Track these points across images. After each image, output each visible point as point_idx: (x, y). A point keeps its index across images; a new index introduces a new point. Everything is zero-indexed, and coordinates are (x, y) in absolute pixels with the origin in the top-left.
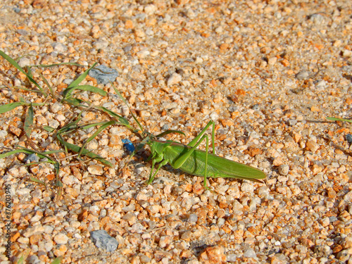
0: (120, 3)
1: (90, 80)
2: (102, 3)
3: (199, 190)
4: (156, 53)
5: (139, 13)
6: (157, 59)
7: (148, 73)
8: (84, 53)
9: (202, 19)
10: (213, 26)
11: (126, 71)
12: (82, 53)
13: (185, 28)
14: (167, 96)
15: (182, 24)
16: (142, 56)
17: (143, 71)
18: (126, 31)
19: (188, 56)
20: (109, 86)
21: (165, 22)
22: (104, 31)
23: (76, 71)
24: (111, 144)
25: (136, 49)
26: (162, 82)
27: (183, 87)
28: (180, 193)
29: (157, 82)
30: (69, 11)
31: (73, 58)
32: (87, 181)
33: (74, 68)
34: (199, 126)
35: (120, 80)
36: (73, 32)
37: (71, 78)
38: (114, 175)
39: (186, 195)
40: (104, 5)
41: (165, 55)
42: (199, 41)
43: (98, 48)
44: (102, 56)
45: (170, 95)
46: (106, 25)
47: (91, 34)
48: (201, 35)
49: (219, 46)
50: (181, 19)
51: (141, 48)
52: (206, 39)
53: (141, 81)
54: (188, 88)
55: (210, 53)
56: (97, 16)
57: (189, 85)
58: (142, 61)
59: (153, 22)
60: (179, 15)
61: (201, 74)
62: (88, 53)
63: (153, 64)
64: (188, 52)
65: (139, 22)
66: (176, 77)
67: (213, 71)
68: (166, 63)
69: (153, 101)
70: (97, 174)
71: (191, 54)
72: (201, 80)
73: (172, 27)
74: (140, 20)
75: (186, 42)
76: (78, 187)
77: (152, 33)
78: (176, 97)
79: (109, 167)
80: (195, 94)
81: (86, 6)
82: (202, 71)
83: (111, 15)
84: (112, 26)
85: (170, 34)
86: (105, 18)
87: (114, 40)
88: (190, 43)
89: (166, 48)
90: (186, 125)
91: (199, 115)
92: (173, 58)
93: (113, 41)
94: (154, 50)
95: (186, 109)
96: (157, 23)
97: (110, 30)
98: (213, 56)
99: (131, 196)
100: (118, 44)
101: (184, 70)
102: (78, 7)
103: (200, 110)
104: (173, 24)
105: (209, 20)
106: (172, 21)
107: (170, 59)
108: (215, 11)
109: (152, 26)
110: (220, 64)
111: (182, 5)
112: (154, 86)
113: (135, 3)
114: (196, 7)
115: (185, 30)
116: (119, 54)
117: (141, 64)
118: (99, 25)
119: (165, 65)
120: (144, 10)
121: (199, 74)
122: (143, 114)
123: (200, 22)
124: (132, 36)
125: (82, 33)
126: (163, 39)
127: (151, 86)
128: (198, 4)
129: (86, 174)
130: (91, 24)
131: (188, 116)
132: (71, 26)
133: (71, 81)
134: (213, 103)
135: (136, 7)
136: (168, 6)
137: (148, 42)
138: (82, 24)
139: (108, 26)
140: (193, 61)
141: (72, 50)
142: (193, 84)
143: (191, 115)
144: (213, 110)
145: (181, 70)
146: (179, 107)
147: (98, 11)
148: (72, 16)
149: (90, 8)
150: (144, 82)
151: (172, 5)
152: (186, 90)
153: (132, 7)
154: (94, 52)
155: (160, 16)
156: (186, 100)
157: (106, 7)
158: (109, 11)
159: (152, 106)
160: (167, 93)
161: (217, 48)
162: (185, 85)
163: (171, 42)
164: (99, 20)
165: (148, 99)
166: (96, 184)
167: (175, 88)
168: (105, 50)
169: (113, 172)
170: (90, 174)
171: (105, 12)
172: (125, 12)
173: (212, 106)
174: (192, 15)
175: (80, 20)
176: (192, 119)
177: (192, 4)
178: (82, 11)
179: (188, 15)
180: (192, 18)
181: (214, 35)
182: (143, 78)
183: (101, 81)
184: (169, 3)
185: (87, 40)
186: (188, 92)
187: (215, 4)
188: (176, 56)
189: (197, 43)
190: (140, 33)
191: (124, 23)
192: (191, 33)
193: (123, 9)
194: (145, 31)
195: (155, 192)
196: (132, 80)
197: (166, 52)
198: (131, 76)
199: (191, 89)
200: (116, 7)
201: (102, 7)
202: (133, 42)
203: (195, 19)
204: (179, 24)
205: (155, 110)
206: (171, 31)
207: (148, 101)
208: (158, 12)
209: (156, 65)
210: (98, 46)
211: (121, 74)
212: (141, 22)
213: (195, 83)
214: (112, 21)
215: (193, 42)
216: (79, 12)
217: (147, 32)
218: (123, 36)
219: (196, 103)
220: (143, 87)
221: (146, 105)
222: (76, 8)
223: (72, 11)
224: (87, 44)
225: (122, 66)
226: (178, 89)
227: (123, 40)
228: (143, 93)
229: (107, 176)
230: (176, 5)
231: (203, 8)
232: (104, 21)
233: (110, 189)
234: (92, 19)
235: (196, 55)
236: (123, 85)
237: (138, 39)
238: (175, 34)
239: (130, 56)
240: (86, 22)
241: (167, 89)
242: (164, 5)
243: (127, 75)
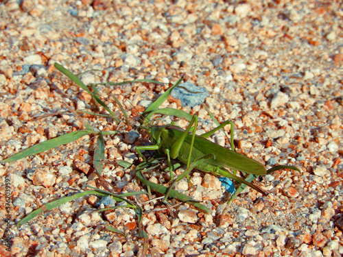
0: (203, 3)
1: (173, 102)
2: (181, 2)
3: (321, 241)
4: (253, 67)
5: (228, 15)
6: (255, 74)
7: (246, 93)
8: (163, 67)
9: (308, 22)
10: (323, 31)
11: (217, 90)
12: (159, 67)
13: (288, 33)
14: (271, 121)
15: (283, 28)
16: (237, 71)
17: (238, 90)
18: (213, 38)
19: (294, 70)
20: (197, 109)
21: (262, 27)
22: (186, 38)
23: (154, 90)
24: (206, 183)
25: (229, 61)
26: (264, 104)
27: (291, 110)
28: (297, 245)
29: (258, 104)
30: (140, 13)
31: (149, 73)
32: (178, 230)
33: (152, 87)
34: (315, 160)
35: (211, 102)
36: (147, 40)
37: (148, 99)
38: (212, 223)
39: (304, 248)
40: (183, 6)
41: (265, 69)
42: (307, 51)
43: (180, 60)
44: (185, 70)
45: (275, 120)
46: (187, 31)
47: (169, 43)
48: (309, 43)
49: (333, 57)
50: (282, 23)
51: (235, 60)
52: (315, 48)
53: (237, 103)
54: (296, 111)
55: (322, 66)
56: (175, 20)
57: (299, 107)
58: (236, 77)
59: (246, 26)
60: (279, 18)
61: (312, 93)
62: (167, 67)
63: (251, 81)
64: (294, 65)
65: (228, 26)
66: (281, 97)
67: (327, 89)
68: (267, 79)
69: (253, 129)
70: (190, 221)
71: (298, 67)
72: (312, 101)
73: (271, 33)
74: (231, 24)
75: (291, 53)
76: (167, 238)
77: (246, 40)
78: (283, 123)
79: (205, 212)
80: (306, 118)
81: (160, 6)
82: (313, 90)
83: (192, 18)
84: (195, 32)
85: (269, 42)
86: (186, 22)
87: (199, 50)
88: (296, 53)
89: (265, 60)
90: (299, 158)
91: (313, 146)
92: (275, 73)
93: (197, 52)
94: (250, 62)
95: (297, 138)
96: (252, 29)
97: (193, 36)
98: (325, 69)
99: (235, 250)
100: (204, 55)
101: (290, 87)
102: (151, 7)
103: (315, 140)
104: (273, 29)
105: (317, 23)
106: (271, 26)
107: (272, 74)
108: (325, 12)
109: (246, 32)
110: (335, 80)
111: (281, 4)
112: (254, 108)
113: (222, 2)
114: (300, 7)
115: (289, 37)
116: (206, 68)
117: (236, 81)
118: (179, 31)
119: (266, 82)
120: (234, 12)
121: (309, 93)
122: (243, 144)
123: (306, 26)
124: (222, 45)
125: (158, 41)
126: (261, 48)
127: (251, 109)
128: (302, 4)
129: (176, 222)
130: (169, 29)
131: (300, 147)
132: (144, 33)
133: (149, 102)
134: (330, 131)
135: (224, 7)
136: (264, 6)
137: (242, 52)
138: (157, 30)
139: (190, 31)
140: (300, 76)
141: (147, 63)
142: (303, 106)
143: (304, 146)
144: (330, 139)
145: (288, 88)
146: (288, 135)
147: (176, 13)
148: (144, 19)
149: (166, 9)
150: (241, 103)
151: (270, 5)
152: (295, 114)
153: (220, 8)
154: (175, 65)
155: (255, 19)
156: (296, 126)
157: (186, 7)
158: (190, 12)
159: (253, 134)
160: (271, 118)
161: (330, 60)
162: (294, 107)
163: (272, 52)
164: (178, 25)
165: (248, 125)
166: (189, 235)
167: (281, 111)
168: (188, 63)
169: (209, 218)
170: (181, 222)
171: (185, 14)
172: (210, 13)
173: (330, 134)
174: (297, 17)
175: (155, 24)
176: (305, 150)
177: (294, 3)
178: (156, 12)
179: (291, 18)
180: (296, 22)
181: (325, 43)
182: (239, 98)
183: (187, 102)
184: (265, 3)
185: (165, 50)
186: (298, 117)
187: (324, 4)
188: (279, 70)
189: (304, 53)
190: (232, 41)
191: (211, 28)
192: (297, 41)
193: (207, 10)
194: (237, 38)
195: (266, 244)
196: (226, 101)
197: (266, 65)
198: (224, 96)
199: (301, 113)
200: (199, 7)
201: (180, 8)
202: (224, 52)
203: (300, 22)
204: (279, 29)
205: (257, 140)
206: (270, 38)
207: (248, 128)
208: (252, 14)
209: (254, 81)
210: (180, 57)
211: (211, 93)
212: (232, 27)
213: (306, 105)
214: (194, 26)
215: (300, 51)
216: (153, 14)
217: (240, 40)
218: (210, 44)
219: (309, 131)
220: (240, 110)
221: (245, 133)
222: (149, 9)
223: (143, 13)
224: (165, 55)
225: (212, 83)
226: (285, 112)
227: (210, 50)
228: (241, 118)
229: (203, 224)
230: (275, 5)
231: (309, 8)
232: (184, 25)
233: (207, 241)
234: (169, 23)
235: (304, 69)
236: (215, 108)
237: (230, 48)
238: (276, 42)
239: (223, 70)
240: (163, 27)
241: (271, 113)
242: (259, 4)
243: (219, 95)
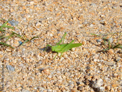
0: (21, 1)
1: (8, 24)
2: (14, 1)
3: (43, 55)
4: (33, 17)
5: (27, 4)
6: (33, 18)
7: (29, 23)
8: (7, 16)
9: (51, 6)
10: (54, 8)
11: (21, 22)
12: (6, 16)
13: (44, 9)
14: (35, 29)
15: (43, 8)
16: (28, 17)
17: (27, 22)
18: (22, 10)
19: (44, 18)
20: (15, 26)
21: (37, 7)
22: (14, 10)
23: (4, 22)
24: (15, 42)
25: (26, 15)
26: (34, 25)
27: (41, 26)
28: (36, 55)
29: (32, 25)
30: (2, 4)
31: (3, 18)
32: (6, 53)
33: (3, 21)
34: (46, 38)
35: (19, 25)
36: (3, 10)
37: (2, 24)
38: (15, 51)
39: (38, 56)
40: (15, 2)
41: (36, 17)
42: (49, 13)
43: (12, 15)
44: (13, 17)
45: (36, 29)
46: (15, 8)
47: (10, 11)
48: (50, 11)
49: (56, 14)
50: (43, 6)
51: (27, 15)
52: (52, 12)
53: (26, 25)
54: (43, 27)
55: (52, 17)
57: (43, 26)
58: (27, 19)
60: (42, 5)
61: (48, 23)
62: (8, 17)
63: (31, 20)
64: (44, 16)
65: (27, 7)
66: (39, 23)
67: (53, 22)
68: (36, 19)
69: (30, 31)
70: (9, 51)
71: (45, 17)
72: (48, 25)
73: (39, 9)
74: (28, 6)
75: (44, 13)
76: (3, 54)
77: (32, 10)
78: (38, 29)
79: (14, 49)
80: (45, 29)
81: (8, 2)
82: (48, 22)
83: (17, 5)
84: (17, 8)
85: (38, 11)
86: (15, 6)
87: (18, 13)
88: (46, 14)
89: (36, 15)
90: (41, 37)
91: (46, 35)
92: (38, 18)
93: (17, 13)
94: (32, 15)
95: (42, 33)
96: (34, 7)
97: (17, 10)
98: (53, 17)
99: (20, 56)
100: (19, 14)
101: (42, 21)
102: (5, 2)
103: (46, 33)
104: (40, 8)
105: (53, 6)
106: (40, 7)
107: (38, 19)
108: (56, 3)
109: (32, 8)
110: (56, 20)
111: (44, 1)
112: (31, 26)
113: (26, 1)
114: (49, 2)
115: (44, 10)
116: (19, 17)
117: (27, 20)
118: (13, 8)
119: (35, 20)
120: (29, 3)
121: (47, 23)
122: (26, 34)
123: (50, 7)
124: (25, 11)
125: (6, 11)
126: (35, 12)
127: (30, 26)
128: (50, 1)
129: (6, 51)
130: (10, 8)
131: (42, 35)
132: (3, 8)
133: (2, 25)
134: (51, 31)
135: (26, 2)
136: (38, 2)
137: (30, 13)
138: (7, 8)
139: (16, 8)
140: (46, 19)
141: (3, 16)
142: (45, 26)
144: (51, 33)
145: (41, 21)
146: (39, 33)
147: (13, 4)
148: (3, 5)
149: (10, 3)
150: (28, 25)
151: (40, 2)
152: (42, 27)
153: (25, 2)
154: (10, 16)
155: (35, 5)
156: (42, 30)
157: (16, 2)
158: (17, 3)
159: (30, 32)
160: (35, 28)
161: (55, 15)
162: (42, 26)
163: (39, 13)
164: (13, 6)
165: (29, 30)
166: (9, 54)
167: (38, 27)
168: (14, 16)
169: (15, 50)
171: (15, 4)
172: (22, 4)
173: (51, 32)
174: (47, 5)
175: (6, 7)
176: (43, 36)
177: (47, 1)
178: (7, 4)
179: (45, 5)
180: (47, 6)
181: (55, 11)
182: (27, 24)
183: (12, 25)
184: (39, 1)
185: (8, 13)
186: (43, 28)
187: (56, 1)
188: (40, 18)
189: (48, 13)
191: (22, 7)
192: (46, 10)
193: (22, 3)
194: (29, 10)
195: (28, 55)
196: (23, 25)
197: (36, 16)
198: (23, 23)
199: (44, 27)
200: (19, 2)
201: (14, 2)
202: (25, 13)
203: (48, 6)
204: (42, 8)
205: (31, 33)
206: (39, 10)
207: (28, 31)
208: (35, 4)
209: (32, 20)
211: (19, 23)
212: (28, 7)
214: (17, 7)
215: (47, 13)
216: (6, 4)
217: (30, 10)
218: (21, 11)
219: (45, 31)
220: (27, 27)
221: (27, 32)
222: (5, 3)
223: (3, 4)
224: (8, 14)
225: (20, 20)
226: (39, 27)
227: (21, 13)
228: (27, 29)
229: (13, 51)
230: (42, 1)
231: (52, 2)
232: (14, 7)
233: (13, 55)
234: (10, 6)
235: (47, 17)
236: (20, 26)
237: (27, 12)
238: (40, 11)
239: (23, 17)
241: (35, 27)
243: (22, 23)
